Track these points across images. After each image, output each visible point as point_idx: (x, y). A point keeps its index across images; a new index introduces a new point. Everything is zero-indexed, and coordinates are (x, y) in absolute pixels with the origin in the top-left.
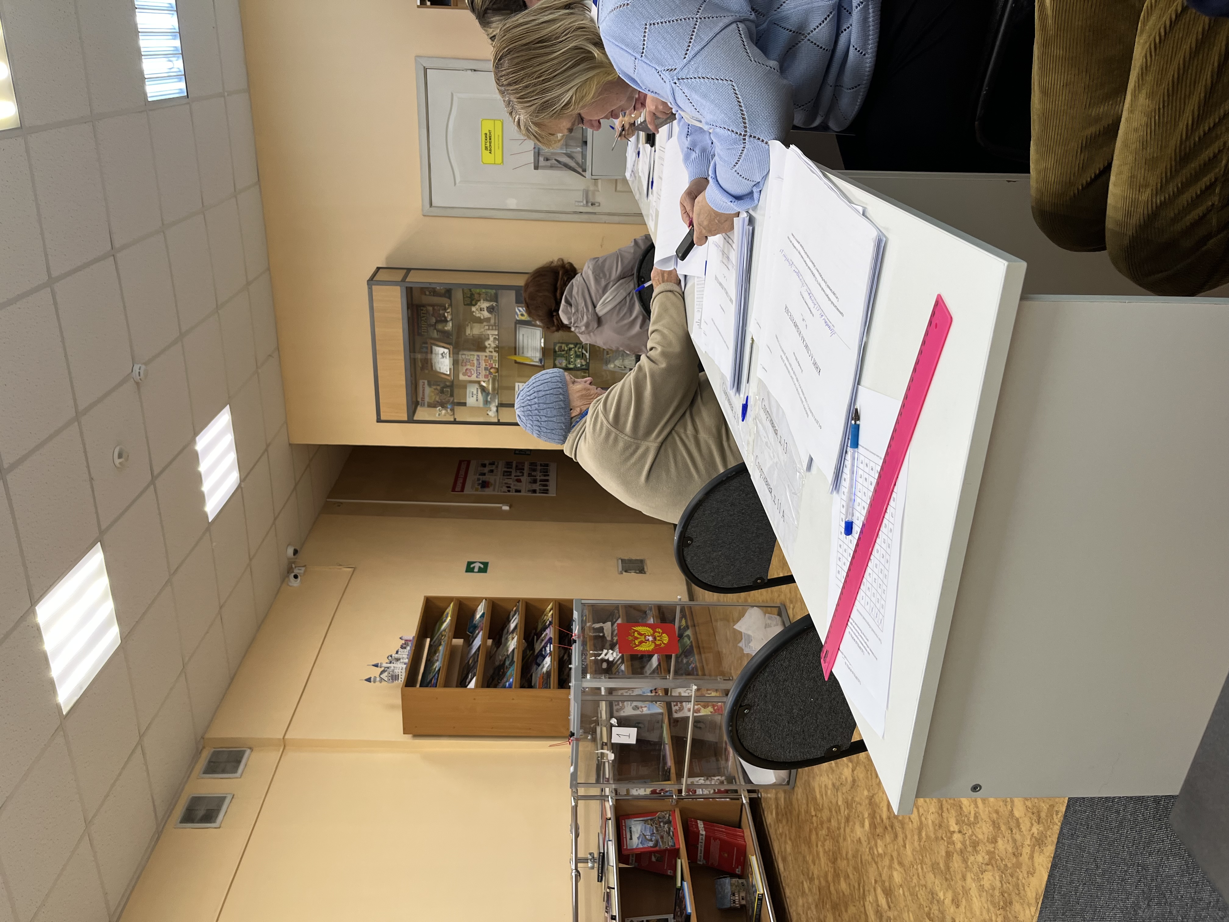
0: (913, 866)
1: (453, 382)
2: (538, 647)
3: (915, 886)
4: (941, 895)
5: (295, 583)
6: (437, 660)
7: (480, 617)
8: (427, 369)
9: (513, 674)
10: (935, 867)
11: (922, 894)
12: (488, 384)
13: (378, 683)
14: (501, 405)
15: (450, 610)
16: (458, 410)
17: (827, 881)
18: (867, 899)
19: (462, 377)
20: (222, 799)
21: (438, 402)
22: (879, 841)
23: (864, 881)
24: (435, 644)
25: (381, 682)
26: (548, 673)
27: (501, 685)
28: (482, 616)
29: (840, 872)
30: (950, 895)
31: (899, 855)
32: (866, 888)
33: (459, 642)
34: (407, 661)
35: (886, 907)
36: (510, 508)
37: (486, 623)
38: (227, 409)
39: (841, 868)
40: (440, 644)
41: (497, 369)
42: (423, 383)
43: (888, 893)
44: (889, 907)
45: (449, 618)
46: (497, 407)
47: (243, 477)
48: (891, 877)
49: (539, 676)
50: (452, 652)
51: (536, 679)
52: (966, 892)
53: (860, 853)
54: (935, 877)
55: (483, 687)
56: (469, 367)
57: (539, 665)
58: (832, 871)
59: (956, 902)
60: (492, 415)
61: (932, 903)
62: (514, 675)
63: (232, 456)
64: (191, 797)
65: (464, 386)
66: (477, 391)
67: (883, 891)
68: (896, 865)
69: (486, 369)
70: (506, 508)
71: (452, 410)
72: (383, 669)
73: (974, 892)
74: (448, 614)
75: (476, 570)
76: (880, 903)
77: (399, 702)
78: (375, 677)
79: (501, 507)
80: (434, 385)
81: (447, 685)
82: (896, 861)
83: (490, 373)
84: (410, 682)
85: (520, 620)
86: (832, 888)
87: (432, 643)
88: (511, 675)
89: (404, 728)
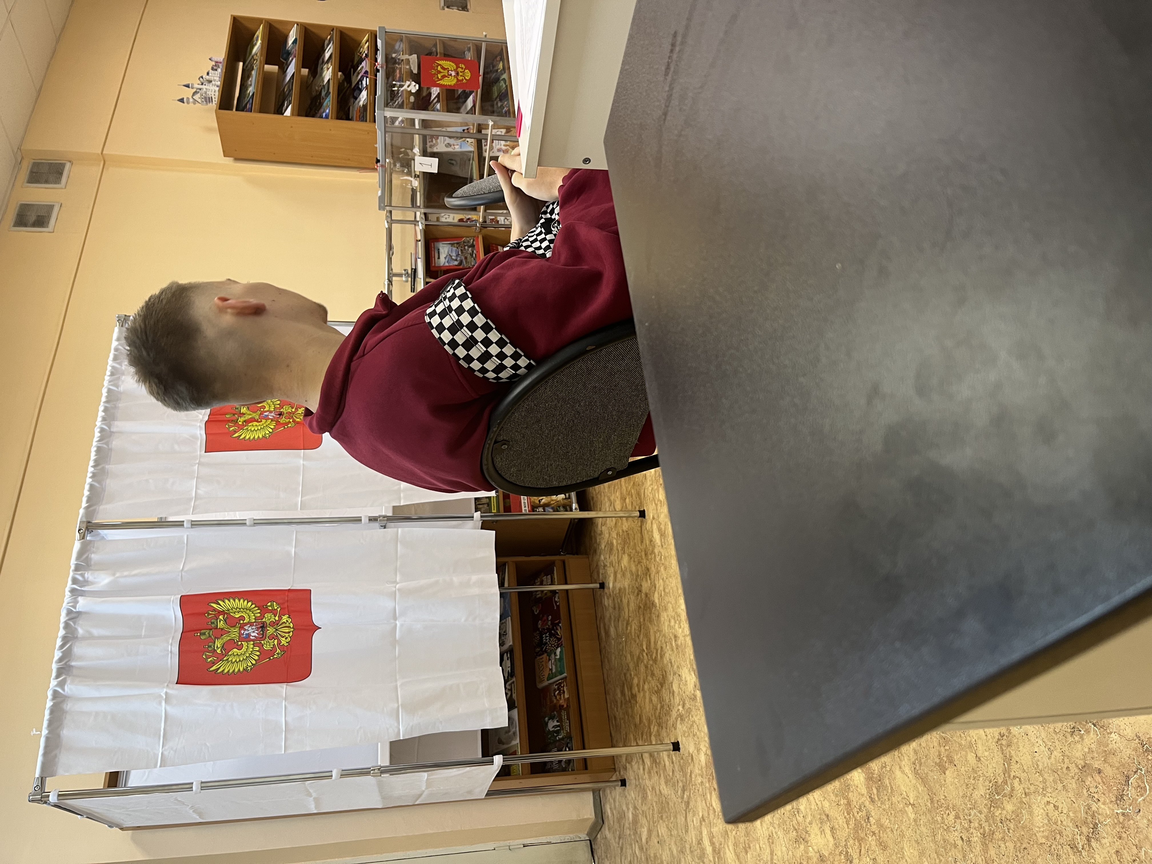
2: (355, 80)
6: (252, 84)
7: (293, 43)
13: (191, 105)
20: (51, 207)
24: (247, 68)
25: (194, 104)
26: (365, 106)
27: (318, 115)
28: (295, 42)
33: (274, 68)
34: (219, 83)
37: (298, 50)
40: (253, 69)
45: (259, 42)
49: (356, 109)
50: (266, 79)
51: (354, 112)
55: (299, 115)
57: (356, 98)
62: (330, 106)
64: (20, 203)
72: (194, 90)
74: (258, 37)
77: (215, 125)
78: (188, 98)
81: (263, 109)
84: (225, 103)
85: (335, 49)
87: (244, 67)
88: (328, 106)
89: (224, 151)
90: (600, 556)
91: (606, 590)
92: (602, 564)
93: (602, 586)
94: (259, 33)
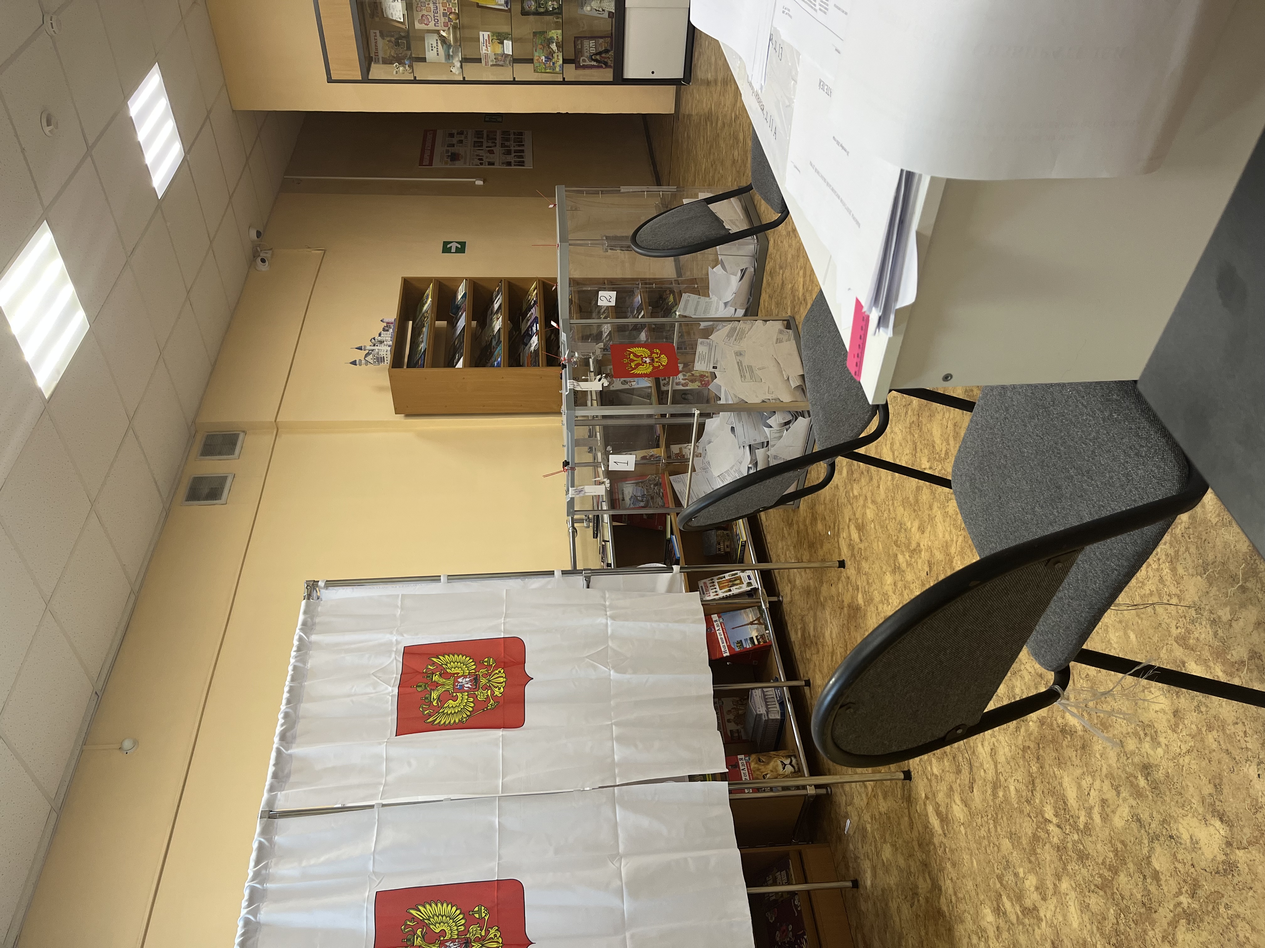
0: (885, 503)
1: (408, 32)
2: (524, 328)
3: (886, 519)
4: (909, 525)
5: (264, 268)
6: (422, 342)
7: (462, 297)
8: (378, 16)
9: (500, 354)
10: (905, 502)
11: (892, 526)
12: (449, 34)
13: (363, 366)
14: (465, 60)
15: (429, 291)
16: (418, 66)
17: (805, 525)
18: (841, 536)
19: (418, 26)
20: (224, 479)
21: (393, 57)
22: (855, 485)
23: (839, 521)
24: (418, 326)
25: (366, 365)
26: (536, 352)
27: (489, 364)
28: (464, 296)
29: (817, 516)
30: (916, 524)
31: (873, 494)
32: (841, 527)
33: (443, 324)
34: (391, 343)
35: (857, 540)
36: (484, 183)
37: (467, 304)
38: (156, 69)
39: (818, 512)
40: (424, 326)
41: (458, 14)
42: (374, 34)
43: (861, 528)
44: (861, 540)
45: (430, 299)
46: (461, 62)
47: (186, 150)
48: (864, 515)
49: (527, 355)
50: (437, 335)
51: (525, 358)
52: (931, 519)
53: (837, 497)
54: (904, 510)
55: (471, 366)
56: (425, 13)
57: (526, 345)
58: (810, 515)
59: (921, 529)
60: (456, 72)
61: (900, 531)
62: (502, 355)
63: (170, 125)
64: (193, 476)
65: (421, 37)
66: (437, 43)
67: (856, 527)
68: (870, 504)
69: (444, 15)
70: (479, 183)
71: (411, 66)
72: (367, 351)
73: (939, 517)
74: (428, 295)
75: (453, 250)
76: (852, 538)
77: (387, 383)
78: (360, 360)
79: (475, 182)
80: (387, 36)
81: (434, 365)
82: (869, 501)
83: (450, 19)
84: (397, 362)
85: (504, 299)
86: (810, 531)
87: (415, 326)
88: (499, 355)
89: (395, 409)
90: (848, 845)
91: (862, 891)
92: (852, 855)
93: (856, 884)
94: (429, 292)
